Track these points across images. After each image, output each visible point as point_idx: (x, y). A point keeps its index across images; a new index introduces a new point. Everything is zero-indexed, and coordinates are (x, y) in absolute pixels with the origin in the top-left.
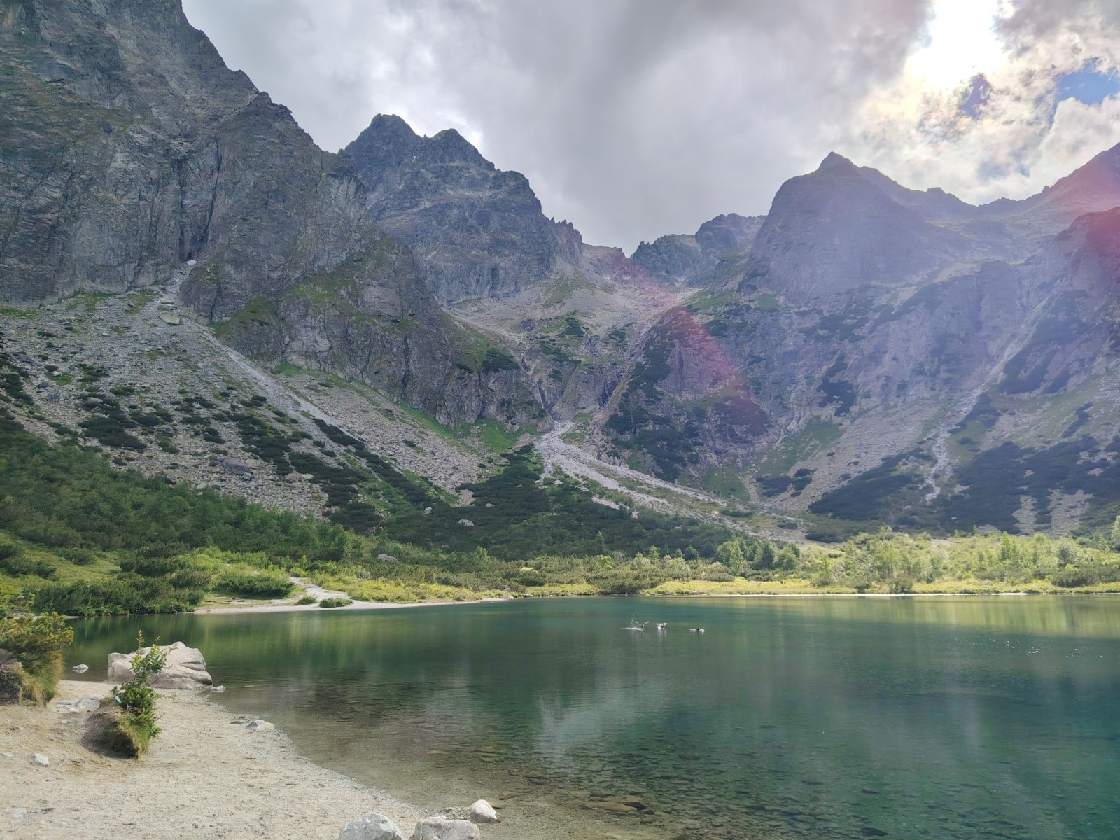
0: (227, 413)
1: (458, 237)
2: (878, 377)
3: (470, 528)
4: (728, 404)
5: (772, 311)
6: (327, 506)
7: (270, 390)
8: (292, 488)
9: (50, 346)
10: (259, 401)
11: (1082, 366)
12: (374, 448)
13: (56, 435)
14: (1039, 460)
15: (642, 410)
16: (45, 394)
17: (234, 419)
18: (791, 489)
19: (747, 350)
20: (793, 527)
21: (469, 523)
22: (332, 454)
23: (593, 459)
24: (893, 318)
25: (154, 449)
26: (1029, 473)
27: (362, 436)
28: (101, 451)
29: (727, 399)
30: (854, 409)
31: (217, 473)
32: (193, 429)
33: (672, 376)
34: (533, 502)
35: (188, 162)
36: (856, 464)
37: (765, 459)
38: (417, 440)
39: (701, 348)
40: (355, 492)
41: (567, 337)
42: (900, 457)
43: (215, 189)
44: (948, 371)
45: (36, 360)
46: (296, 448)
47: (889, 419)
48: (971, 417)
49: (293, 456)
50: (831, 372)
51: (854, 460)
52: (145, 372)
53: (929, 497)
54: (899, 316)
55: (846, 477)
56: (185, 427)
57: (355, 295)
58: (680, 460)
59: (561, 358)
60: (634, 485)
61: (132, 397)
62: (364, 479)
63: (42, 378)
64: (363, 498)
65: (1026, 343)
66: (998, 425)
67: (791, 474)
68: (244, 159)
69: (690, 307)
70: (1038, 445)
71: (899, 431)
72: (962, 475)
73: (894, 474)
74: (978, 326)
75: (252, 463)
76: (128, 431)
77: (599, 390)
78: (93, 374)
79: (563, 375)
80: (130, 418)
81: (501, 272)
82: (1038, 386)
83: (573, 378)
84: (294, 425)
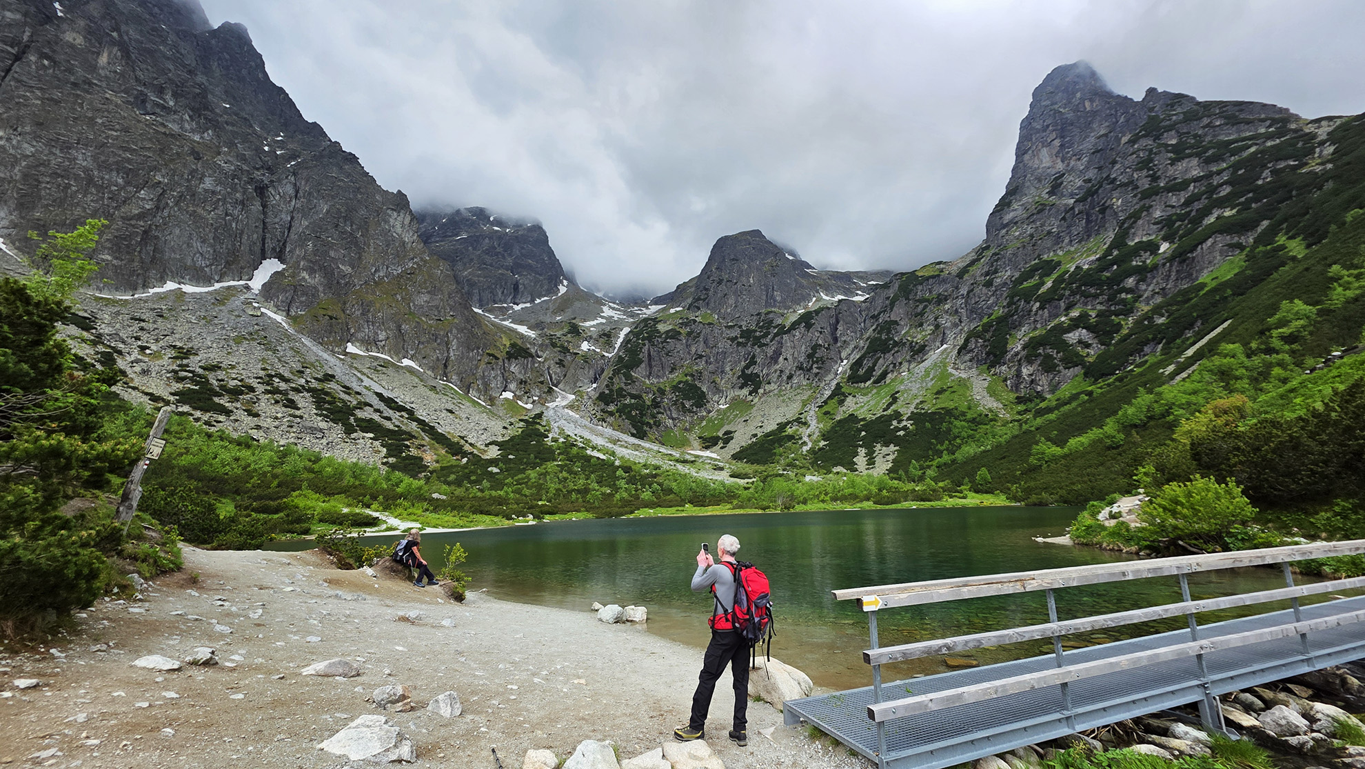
0: (303, 386)
1: (488, 259)
2: (776, 371)
3: (497, 473)
4: (681, 386)
5: (710, 324)
6: (385, 457)
7: (338, 370)
8: (357, 444)
9: (142, 329)
10: (329, 377)
11: (894, 367)
12: (421, 414)
13: (150, 402)
14: (869, 426)
15: (622, 388)
16: (138, 368)
17: (309, 390)
18: (720, 444)
19: (693, 350)
20: (721, 469)
21: (495, 470)
22: (389, 419)
23: (587, 423)
24: (786, 333)
25: (241, 414)
26: (863, 433)
27: (412, 405)
28: (192, 415)
29: (680, 382)
30: (761, 391)
31: (294, 432)
32: (273, 398)
33: (643, 365)
34: (545, 455)
35: (270, 189)
36: (761, 427)
37: (704, 423)
38: (455, 409)
39: (663, 347)
40: (408, 447)
41: (569, 335)
42: (787, 424)
43: (292, 212)
44: (817, 368)
45: (129, 341)
46: (360, 414)
47: (781, 398)
48: (831, 397)
49: (357, 420)
50: (747, 367)
51: (760, 424)
52: (230, 353)
53: (805, 449)
54: (789, 331)
55: (755, 435)
56: (267, 396)
57: (408, 300)
58: (648, 424)
59: (565, 350)
60: (615, 442)
61: (219, 372)
62: (414, 437)
63: (136, 354)
64: (414, 452)
65: (863, 352)
66: (846, 403)
67: (720, 434)
68: (319, 191)
69: (656, 318)
70: (869, 417)
71: (787, 406)
72: (824, 437)
73: (784, 434)
74: (836, 340)
75: (323, 425)
76: (216, 400)
77: (592, 373)
78: (183, 354)
79: (566, 363)
80: (218, 389)
81: (520, 286)
82: (870, 379)
83: (573, 365)
84: (359, 397)
